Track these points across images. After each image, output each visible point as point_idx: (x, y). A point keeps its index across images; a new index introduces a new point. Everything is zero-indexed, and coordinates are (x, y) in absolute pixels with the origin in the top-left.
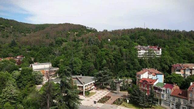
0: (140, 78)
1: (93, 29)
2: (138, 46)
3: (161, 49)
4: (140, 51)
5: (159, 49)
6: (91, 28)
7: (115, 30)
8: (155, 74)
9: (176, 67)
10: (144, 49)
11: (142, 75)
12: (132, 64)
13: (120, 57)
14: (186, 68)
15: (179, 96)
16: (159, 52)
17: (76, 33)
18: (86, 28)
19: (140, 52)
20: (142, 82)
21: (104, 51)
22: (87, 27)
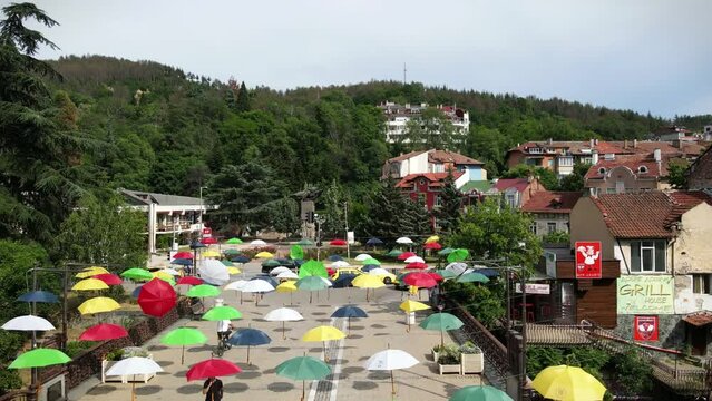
0: (399, 172)
1: (211, 83)
2: (385, 103)
3: (466, 116)
4: (393, 120)
5: (460, 115)
6: (203, 79)
7: (298, 89)
8: (456, 165)
9: (527, 150)
10: (407, 113)
11: (405, 163)
12: (364, 160)
13: (314, 134)
14: (560, 150)
15: (552, 210)
16: (460, 124)
17: (140, 92)
18: (184, 77)
19: (392, 123)
20: (406, 185)
21: (253, 119)
22: (186, 73)
